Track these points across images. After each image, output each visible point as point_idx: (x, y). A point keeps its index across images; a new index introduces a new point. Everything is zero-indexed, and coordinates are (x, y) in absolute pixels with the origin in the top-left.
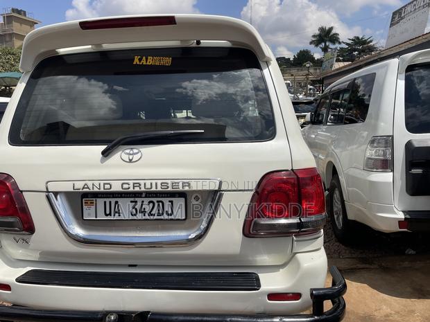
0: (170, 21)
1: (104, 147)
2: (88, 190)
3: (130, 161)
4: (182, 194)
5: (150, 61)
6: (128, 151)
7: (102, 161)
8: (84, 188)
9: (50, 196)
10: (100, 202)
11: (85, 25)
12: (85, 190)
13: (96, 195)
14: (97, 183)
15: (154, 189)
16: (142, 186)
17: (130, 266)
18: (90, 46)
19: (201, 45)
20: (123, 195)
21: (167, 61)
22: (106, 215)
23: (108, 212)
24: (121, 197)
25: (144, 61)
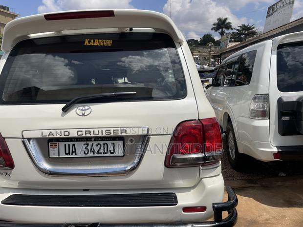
0: (110, 14)
1: (63, 105)
2: (52, 136)
3: (83, 115)
4: (121, 138)
5: (97, 43)
6: (81, 108)
7: (63, 115)
8: (49, 135)
9: (25, 141)
10: (62, 145)
11: (48, 17)
12: (50, 136)
13: (59, 140)
14: (59, 131)
15: (100, 135)
16: (92, 133)
17: (84, 190)
18: (53, 32)
19: (133, 31)
20: (78, 140)
21: (109, 43)
22: (66, 154)
23: (67, 152)
25: (92, 43)
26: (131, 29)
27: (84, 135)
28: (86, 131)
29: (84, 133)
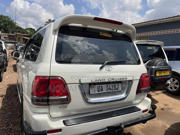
2: (97, 82)
3: (109, 71)
4: (120, 82)
5: (105, 35)
7: (100, 71)
8: (95, 81)
12: (96, 82)
15: (117, 80)
17: (100, 111)
21: (110, 36)
24: (103, 84)
25: (103, 35)
26: (117, 31)
27: (111, 81)
28: (112, 79)
29: (111, 79)
